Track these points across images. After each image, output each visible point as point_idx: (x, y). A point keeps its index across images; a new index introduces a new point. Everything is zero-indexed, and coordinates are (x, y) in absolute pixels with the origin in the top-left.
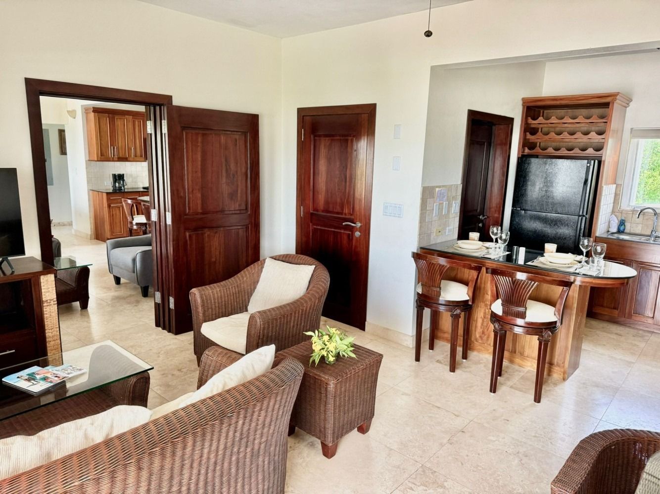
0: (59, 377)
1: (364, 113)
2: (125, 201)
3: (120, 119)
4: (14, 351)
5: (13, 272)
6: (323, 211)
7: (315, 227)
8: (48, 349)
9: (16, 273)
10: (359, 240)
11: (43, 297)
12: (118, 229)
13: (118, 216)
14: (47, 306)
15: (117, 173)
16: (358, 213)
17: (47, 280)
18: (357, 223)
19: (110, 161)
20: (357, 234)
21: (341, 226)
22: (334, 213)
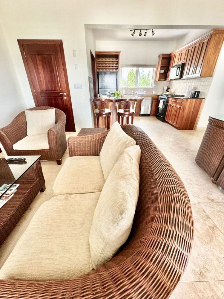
6: (46, 90)
10: (67, 100)
16: (64, 89)
18: (64, 93)
20: (65, 98)
21: (57, 96)
22: (51, 90)
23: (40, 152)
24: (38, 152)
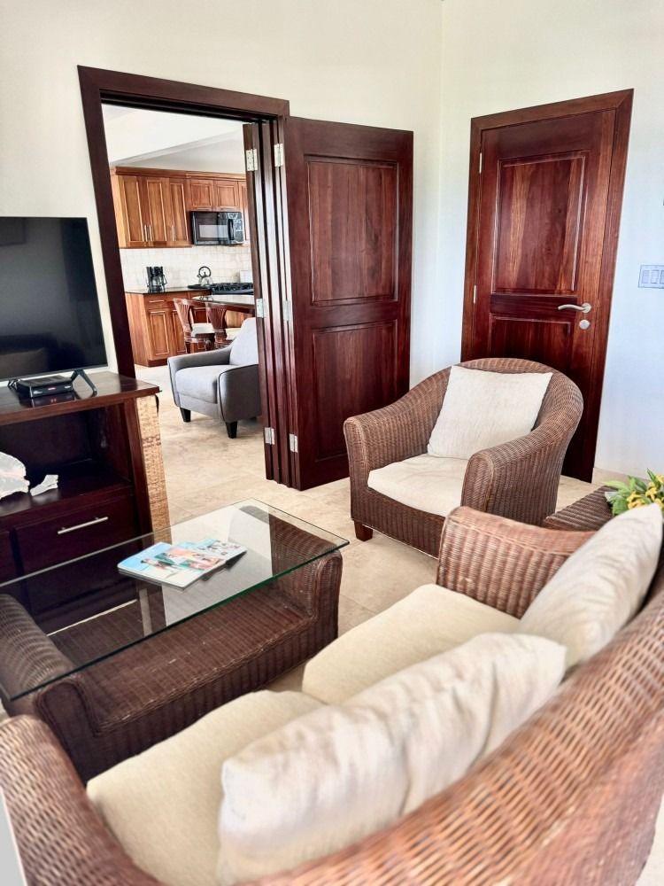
0: (209, 560)
1: (607, 110)
2: (178, 302)
3: (154, 183)
4: (106, 518)
5: (95, 393)
6: (515, 291)
7: (499, 318)
8: (152, 514)
9: (98, 395)
10: (587, 334)
11: (142, 432)
12: (162, 347)
13: (161, 328)
14: (149, 446)
15: (153, 266)
16: (587, 288)
17: (146, 406)
18: (584, 305)
19: (143, 247)
20: (584, 324)
21: (550, 312)
22: (536, 291)
23: (430, 520)
24: (424, 518)
